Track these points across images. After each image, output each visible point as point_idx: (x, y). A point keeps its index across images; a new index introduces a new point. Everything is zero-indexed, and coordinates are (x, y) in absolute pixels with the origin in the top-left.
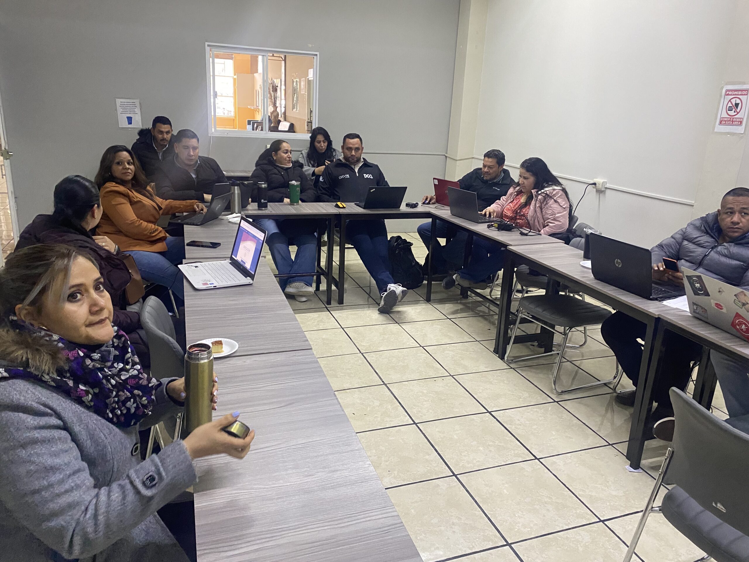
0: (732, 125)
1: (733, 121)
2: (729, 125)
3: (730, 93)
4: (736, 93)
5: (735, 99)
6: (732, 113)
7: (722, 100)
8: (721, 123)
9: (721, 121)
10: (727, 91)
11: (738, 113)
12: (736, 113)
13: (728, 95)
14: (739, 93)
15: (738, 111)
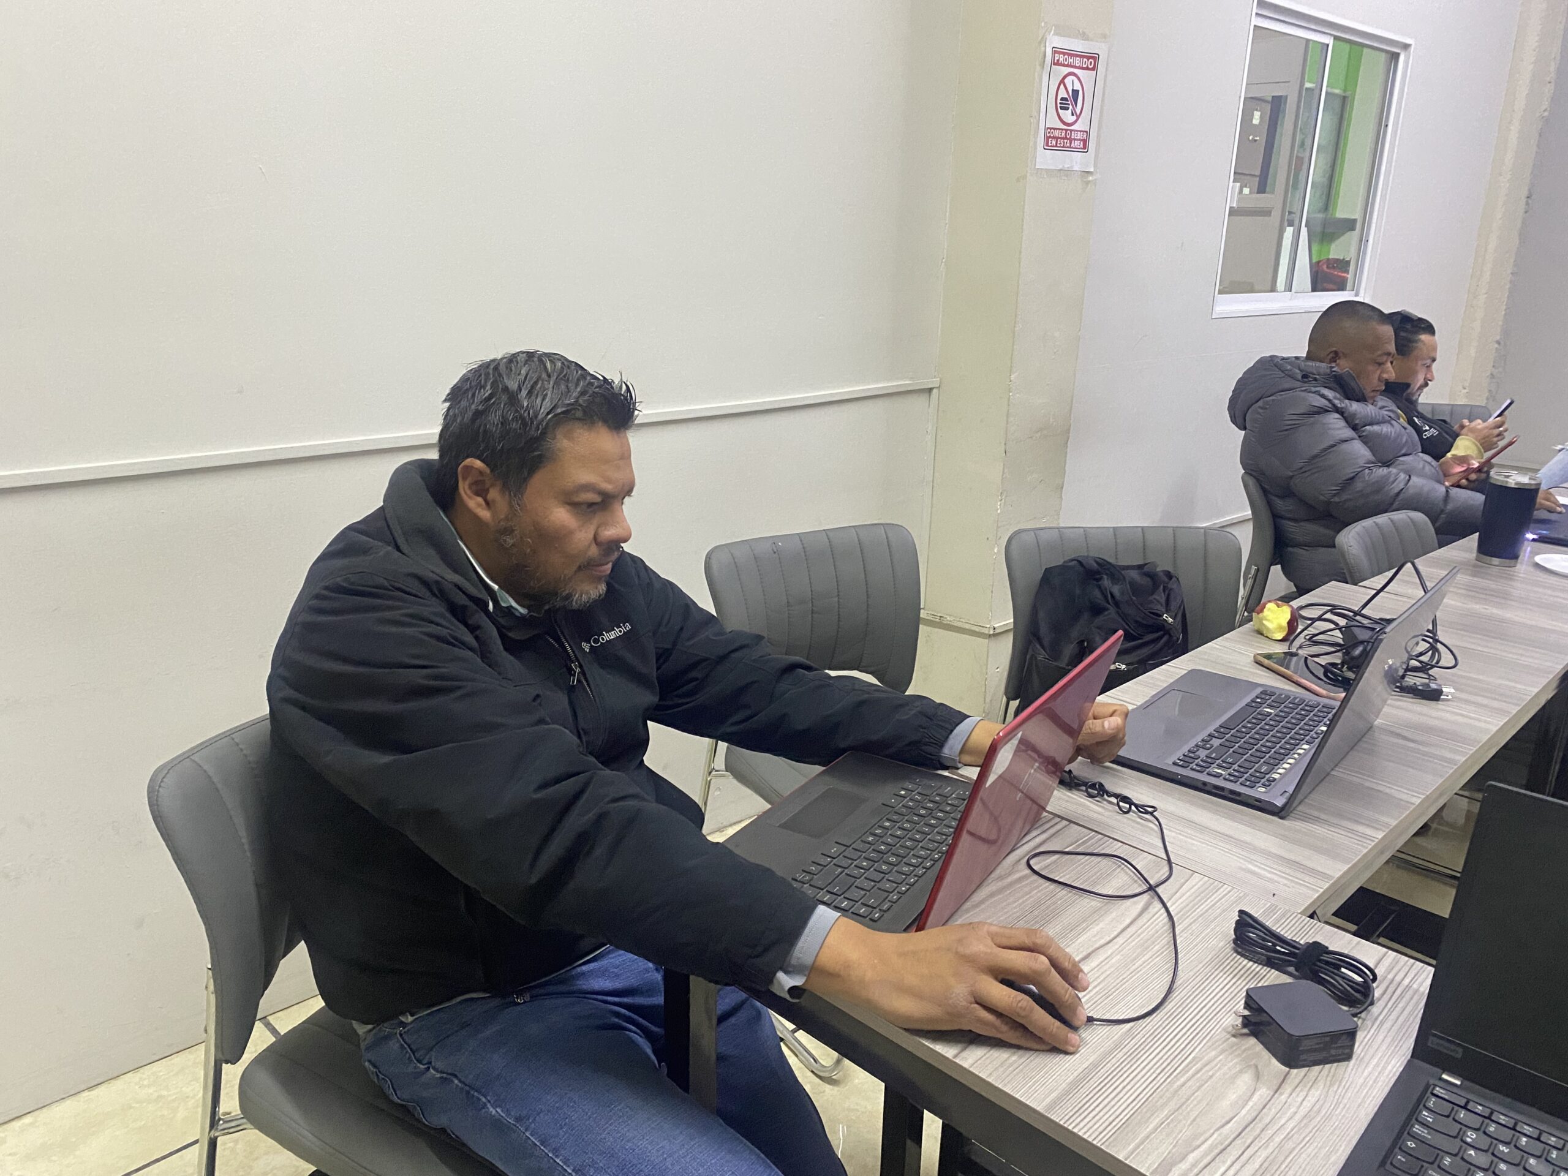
0: (1070, 149)
1: (1070, 140)
2: (1064, 149)
3: (1062, 59)
4: (1070, 60)
5: (1071, 78)
6: (1067, 116)
7: (1045, 80)
8: (1047, 144)
9: (1048, 138)
10: (1055, 52)
11: (1078, 117)
12: (1074, 118)
13: (1058, 64)
14: (1077, 62)
15: (1078, 111)
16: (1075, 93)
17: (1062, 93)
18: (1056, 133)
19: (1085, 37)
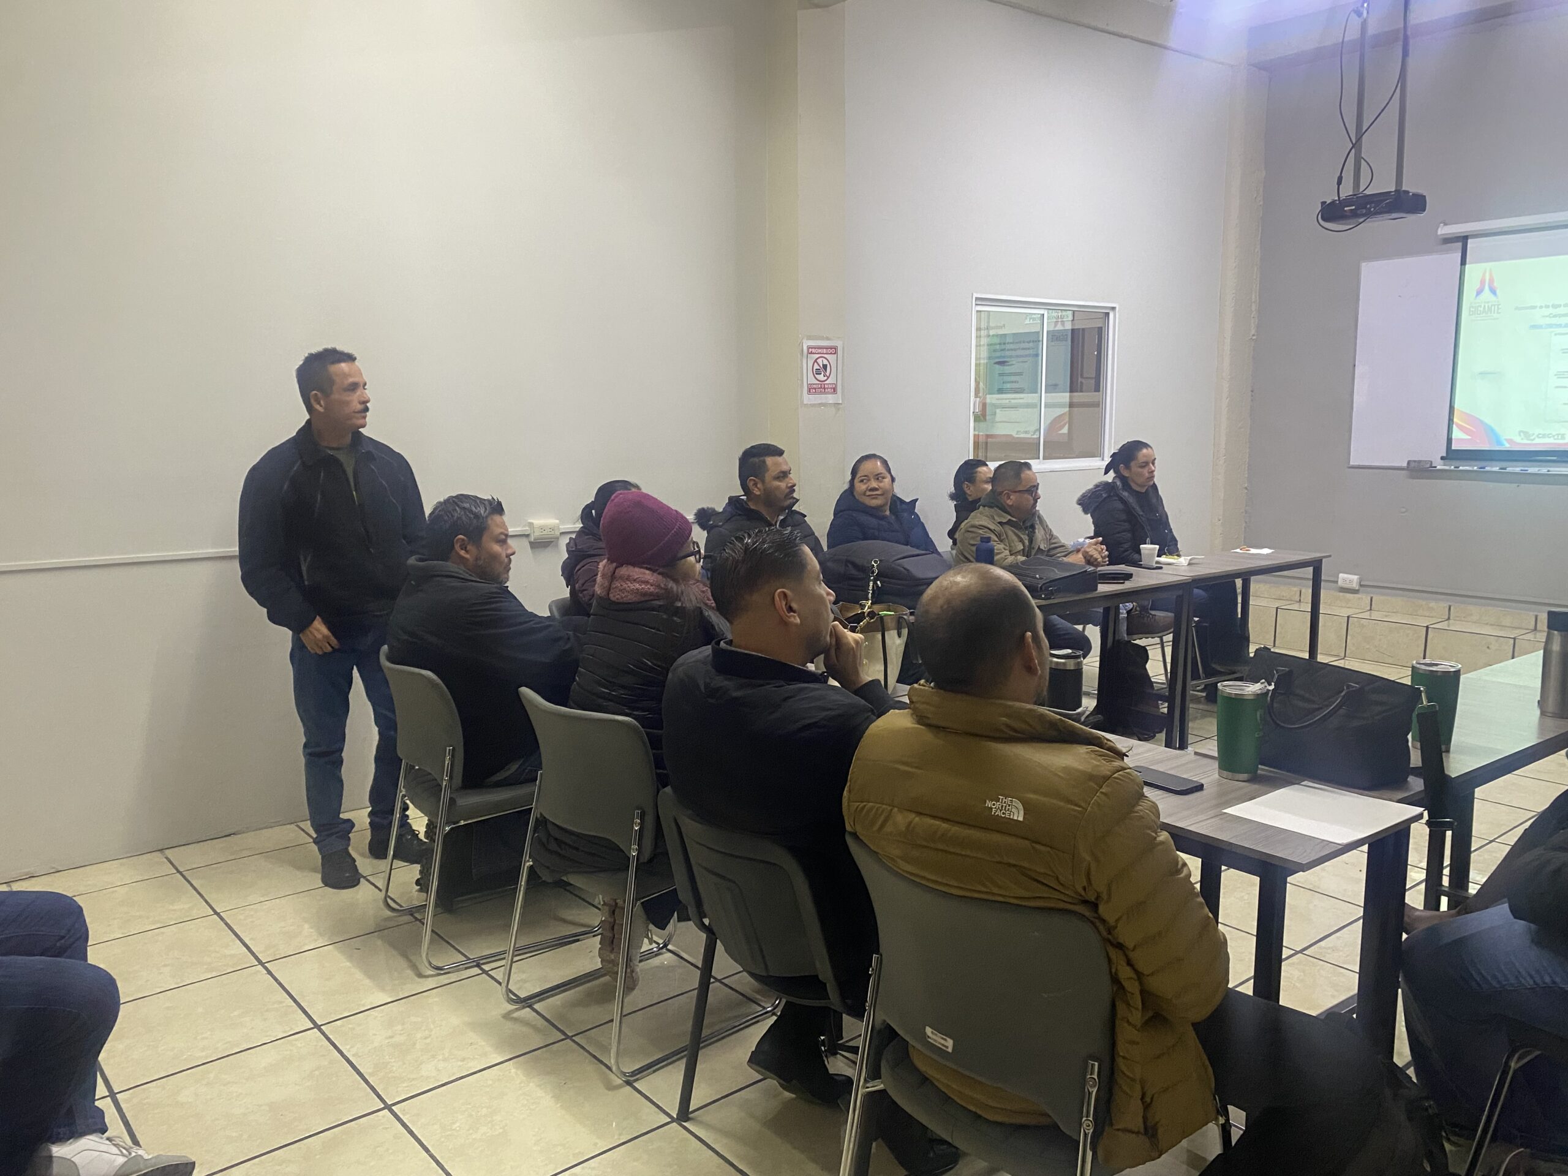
0: (825, 393)
1: (825, 388)
2: (821, 393)
3: (813, 351)
4: (819, 351)
5: (821, 359)
6: (821, 377)
7: (805, 361)
8: (810, 392)
9: (810, 389)
10: (809, 348)
11: (828, 378)
12: (826, 378)
13: (811, 353)
14: (825, 351)
15: (828, 374)
16: (825, 367)
17: (816, 367)
18: (815, 386)
19: (828, 339)
